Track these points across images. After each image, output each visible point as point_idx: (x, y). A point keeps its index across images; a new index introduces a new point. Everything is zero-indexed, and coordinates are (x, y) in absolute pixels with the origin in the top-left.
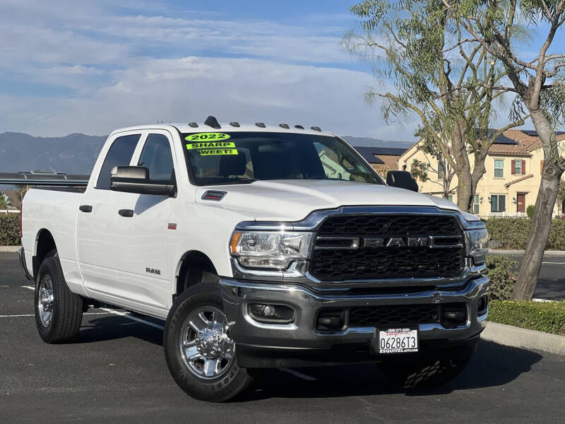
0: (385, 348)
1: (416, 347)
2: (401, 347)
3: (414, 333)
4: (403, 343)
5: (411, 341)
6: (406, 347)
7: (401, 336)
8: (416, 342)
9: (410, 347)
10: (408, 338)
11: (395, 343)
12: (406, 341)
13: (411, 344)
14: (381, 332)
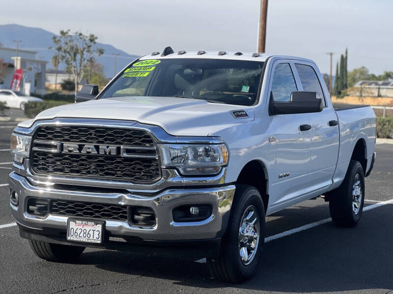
0: (74, 236)
1: (100, 239)
2: (87, 237)
3: (99, 227)
4: (88, 234)
5: (96, 234)
6: (91, 238)
7: (88, 228)
8: (100, 235)
9: (95, 238)
10: (94, 230)
11: (82, 233)
12: (91, 233)
13: (96, 236)
14: (71, 222)
